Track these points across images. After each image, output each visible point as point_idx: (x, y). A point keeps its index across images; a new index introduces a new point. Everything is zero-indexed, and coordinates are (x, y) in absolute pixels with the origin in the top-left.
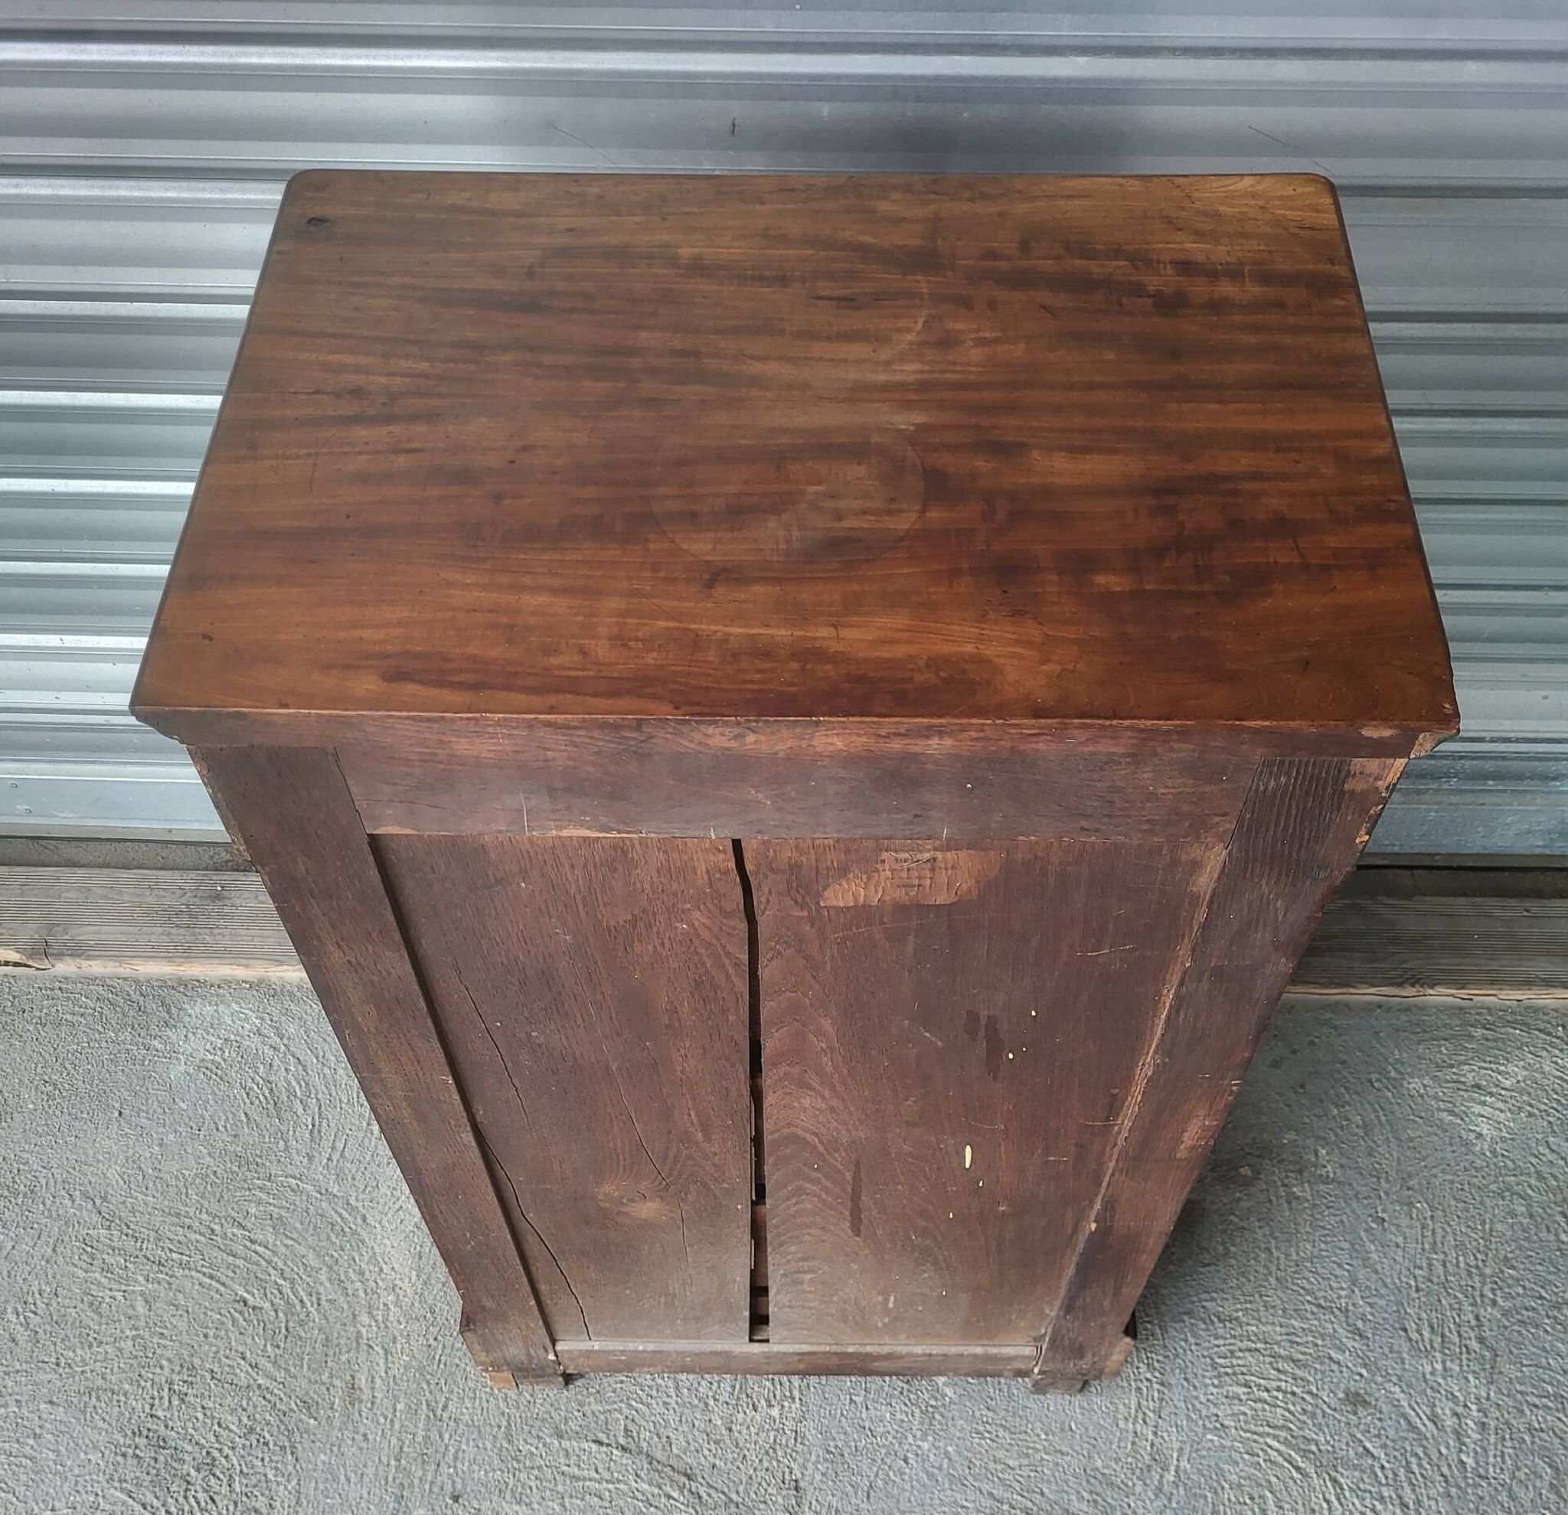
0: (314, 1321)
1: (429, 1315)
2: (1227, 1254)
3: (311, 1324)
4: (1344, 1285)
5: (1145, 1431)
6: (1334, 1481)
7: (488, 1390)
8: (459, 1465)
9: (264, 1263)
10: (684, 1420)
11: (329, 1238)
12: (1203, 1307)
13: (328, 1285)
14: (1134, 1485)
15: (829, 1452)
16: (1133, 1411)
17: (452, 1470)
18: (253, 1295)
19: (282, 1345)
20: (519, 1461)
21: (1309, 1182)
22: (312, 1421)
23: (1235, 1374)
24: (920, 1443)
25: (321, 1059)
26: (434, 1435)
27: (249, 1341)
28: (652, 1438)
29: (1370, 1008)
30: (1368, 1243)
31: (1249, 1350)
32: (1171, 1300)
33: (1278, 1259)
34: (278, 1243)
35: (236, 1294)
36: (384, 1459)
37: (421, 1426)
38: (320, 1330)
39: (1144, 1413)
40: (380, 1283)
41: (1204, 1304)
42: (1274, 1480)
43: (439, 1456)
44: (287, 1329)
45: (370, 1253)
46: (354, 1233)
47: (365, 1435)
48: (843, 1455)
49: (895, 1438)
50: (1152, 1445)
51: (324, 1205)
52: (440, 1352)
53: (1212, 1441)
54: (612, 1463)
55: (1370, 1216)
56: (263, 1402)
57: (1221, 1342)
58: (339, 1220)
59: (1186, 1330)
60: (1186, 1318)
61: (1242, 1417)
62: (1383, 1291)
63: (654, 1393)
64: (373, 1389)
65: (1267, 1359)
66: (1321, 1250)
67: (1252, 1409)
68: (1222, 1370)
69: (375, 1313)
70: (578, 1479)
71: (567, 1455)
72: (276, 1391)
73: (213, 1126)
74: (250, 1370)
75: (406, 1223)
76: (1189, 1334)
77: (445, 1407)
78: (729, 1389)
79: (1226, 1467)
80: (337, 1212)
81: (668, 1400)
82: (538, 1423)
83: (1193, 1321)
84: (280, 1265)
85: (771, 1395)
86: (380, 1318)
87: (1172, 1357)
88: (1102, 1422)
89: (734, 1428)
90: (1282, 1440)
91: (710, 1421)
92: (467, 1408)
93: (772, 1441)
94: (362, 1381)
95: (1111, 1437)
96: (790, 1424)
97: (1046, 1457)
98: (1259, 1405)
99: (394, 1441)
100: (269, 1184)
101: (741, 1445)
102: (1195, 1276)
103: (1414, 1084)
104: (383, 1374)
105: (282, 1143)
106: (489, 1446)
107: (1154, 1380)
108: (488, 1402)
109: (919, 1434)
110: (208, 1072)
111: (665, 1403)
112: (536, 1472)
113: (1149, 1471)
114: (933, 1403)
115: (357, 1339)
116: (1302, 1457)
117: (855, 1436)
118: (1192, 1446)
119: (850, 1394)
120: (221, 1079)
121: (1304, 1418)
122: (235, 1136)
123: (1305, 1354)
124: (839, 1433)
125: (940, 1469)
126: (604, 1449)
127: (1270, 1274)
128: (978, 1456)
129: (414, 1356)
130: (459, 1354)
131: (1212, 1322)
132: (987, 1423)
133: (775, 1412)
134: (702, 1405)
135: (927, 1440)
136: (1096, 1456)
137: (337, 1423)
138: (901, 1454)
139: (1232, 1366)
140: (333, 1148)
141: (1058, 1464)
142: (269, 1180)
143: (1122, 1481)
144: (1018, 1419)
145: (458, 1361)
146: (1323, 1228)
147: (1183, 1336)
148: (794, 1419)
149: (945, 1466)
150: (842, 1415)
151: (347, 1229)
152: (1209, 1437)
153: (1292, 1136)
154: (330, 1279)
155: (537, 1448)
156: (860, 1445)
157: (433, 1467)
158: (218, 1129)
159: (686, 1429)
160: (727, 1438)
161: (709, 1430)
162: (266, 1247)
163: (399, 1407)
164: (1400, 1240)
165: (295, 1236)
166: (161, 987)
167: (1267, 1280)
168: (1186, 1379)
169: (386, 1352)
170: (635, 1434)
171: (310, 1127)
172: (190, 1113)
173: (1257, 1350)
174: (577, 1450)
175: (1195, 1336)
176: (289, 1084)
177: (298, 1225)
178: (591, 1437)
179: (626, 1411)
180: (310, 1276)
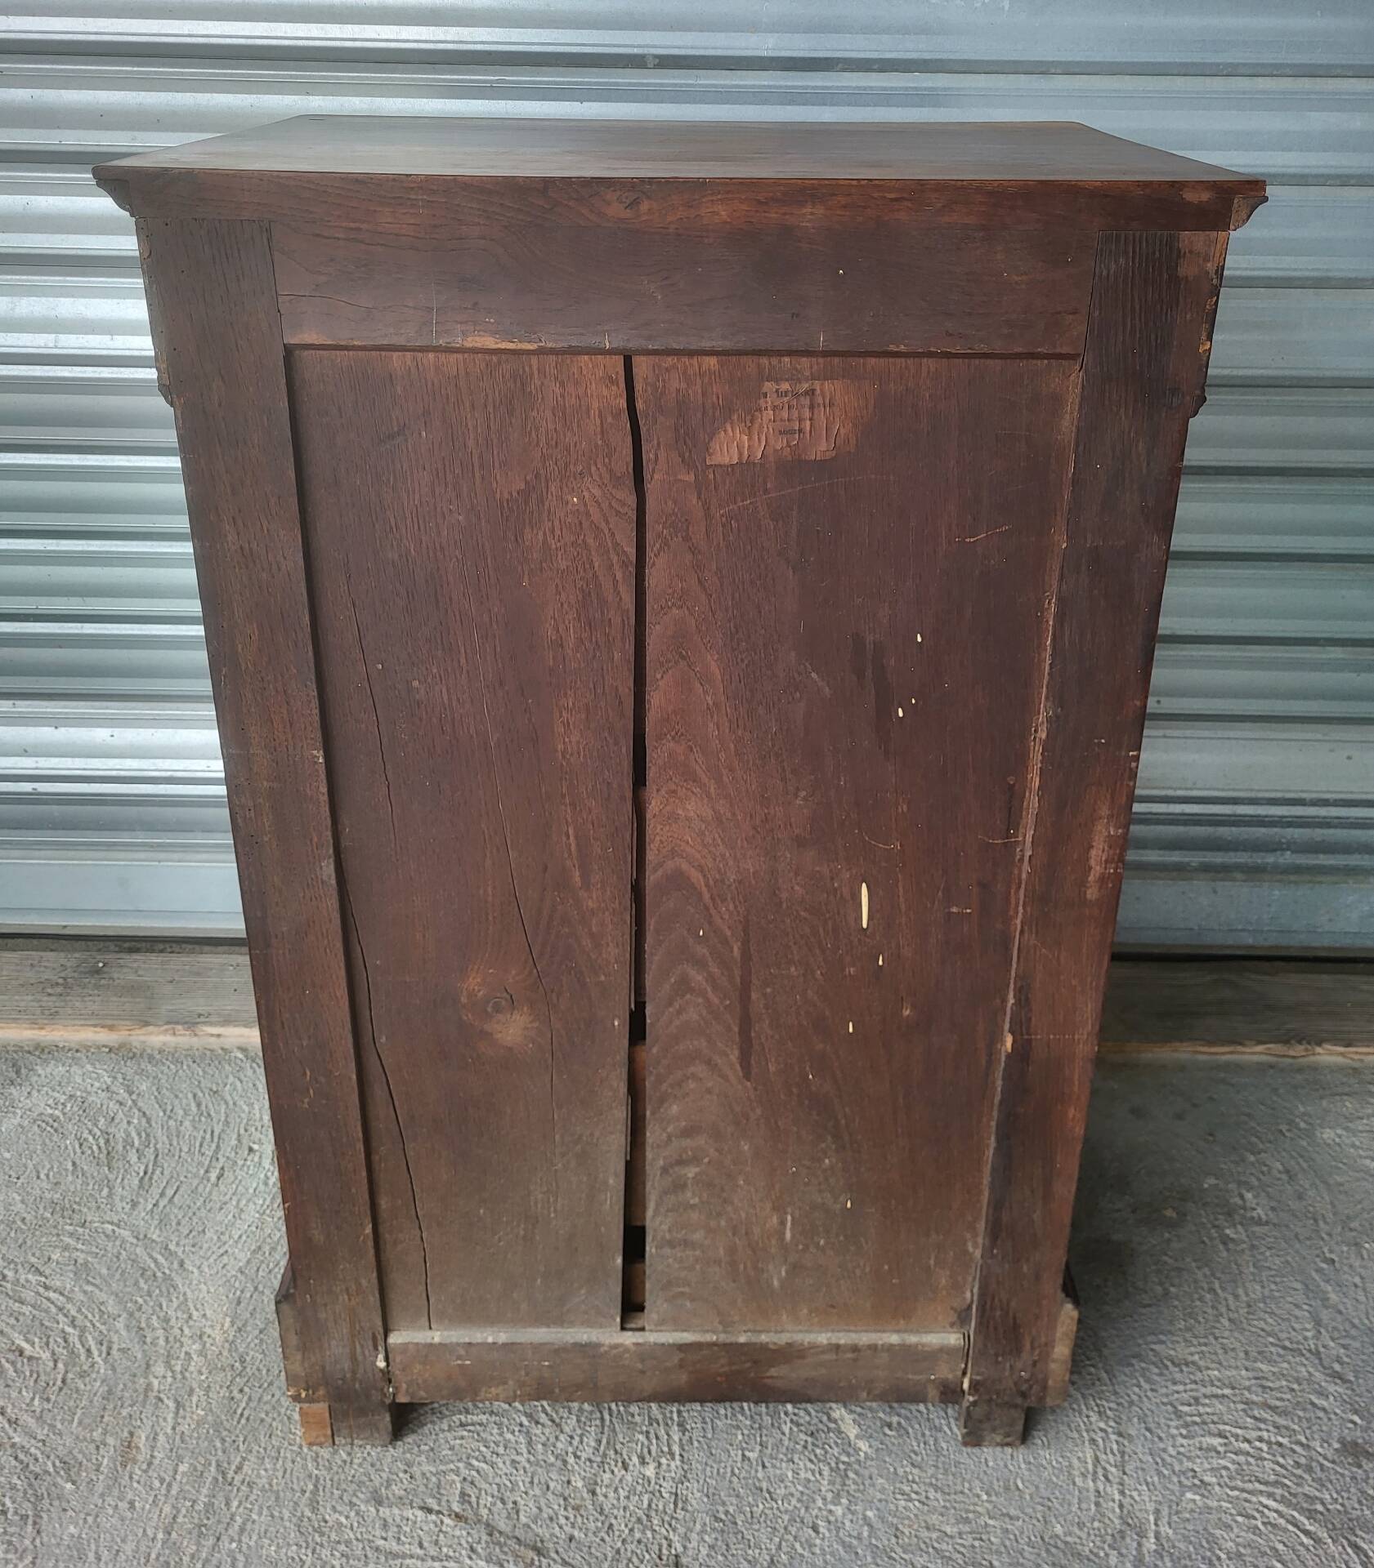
0: (98, 1372)
1: (237, 1364)
2: (1166, 1293)
3: (94, 1376)
4: (1308, 1326)
5: (1109, 1489)
6: (1356, 1547)
7: (295, 1448)
8: (245, 1539)
9: (54, 1310)
10: (536, 1481)
11: (136, 1283)
12: (1152, 1350)
13: (124, 1333)
14: (1107, 1555)
15: (717, 1519)
16: (1090, 1467)
17: (234, 1545)
18: (33, 1344)
19: (53, 1398)
20: (322, 1534)
21: (1241, 1224)
22: (69, 1486)
23: (1204, 1423)
24: (833, 1508)
25: (168, 1113)
26: (219, 1502)
27: (14, 1394)
28: (494, 1504)
29: (1263, 1068)
30: (1322, 1284)
31: (1216, 1396)
32: (1114, 1342)
33: (1226, 1300)
34: (76, 1289)
35: (13, 1343)
36: (150, 1532)
37: (205, 1491)
38: (103, 1381)
39: (1105, 1469)
40: (187, 1331)
41: (1153, 1346)
42: (1280, 1547)
43: (221, 1527)
44: (64, 1381)
45: (181, 1298)
46: (167, 1278)
47: (132, 1504)
48: (736, 1523)
49: (799, 1500)
50: (1121, 1506)
51: (138, 1250)
52: (243, 1405)
53: (1194, 1501)
54: (441, 1535)
55: (1318, 1256)
56: (14, 1462)
57: (1181, 1388)
58: (152, 1265)
59: (1137, 1374)
60: (1134, 1361)
61: (1224, 1473)
62: (1353, 1332)
63: (501, 1450)
64: (153, 1448)
65: (1241, 1406)
66: (1272, 1290)
67: (1233, 1462)
68: (1189, 1419)
69: (173, 1362)
70: (396, 1556)
71: (385, 1526)
72: (33, 1450)
73: (34, 1173)
74: (7, 1426)
75: (228, 1267)
76: (1141, 1380)
77: (239, 1468)
78: (593, 1444)
79: (1218, 1532)
80: (151, 1257)
81: (518, 1458)
82: (354, 1486)
83: (1143, 1365)
84: (73, 1312)
85: (645, 1450)
86: (178, 1368)
87: (1126, 1405)
88: (1054, 1479)
89: (598, 1490)
90: (1278, 1498)
91: (569, 1482)
92: (266, 1470)
93: (645, 1505)
94: (142, 1439)
95: (1068, 1497)
96: (667, 1486)
97: (991, 1522)
98: (1242, 1459)
99: (167, 1509)
100: (80, 1230)
101: (606, 1512)
102: (1136, 1317)
103: (1328, 1134)
104: (169, 1431)
105: (106, 1191)
106: (286, 1515)
107: (1110, 1430)
108: (293, 1462)
109: (829, 1496)
110: (44, 1125)
111: (513, 1461)
112: (342, 1547)
113: (1123, 1538)
114: (844, 1458)
115: (146, 1391)
116: (1308, 1519)
117: (750, 1499)
118: (1170, 1507)
119: (743, 1450)
120: (56, 1131)
121: (1299, 1472)
122: (56, 1184)
123: (1282, 1400)
124: (730, 1496)
125: (859, 1538)
126: (434, 1517)
127: (1221, 1315)
128: (906, 1522)
129: (211, 1410)
130: (267, 1407)
131: (1167, 1367)
132: (914, 1481)
133: (650, 1471)
134: (559, 1463)
135: (840, 1504)
136: (1054, 1520)
137: (100, 1488)
138: (808, 1520)
139: (1200, 1415)
140: (162, 1195)
141: (1007, 1531)
142: (83, 1225)
143: (1091, 1551)
144: (951, 1477)
145: (263, 1415)
146: (1270, 1268)
147: (1135, 1381)
148: (673, 1479)
149: (865, 1534)
150: (732, 1471)
151: (159, 1274)
152: (1189, 1495)
153: (1212, 1181)
154: (127, 1327)
155: (347, 1517)
156: (757, 1511)
157: (211, 1541)
158: (38, 1177)
159: (537, 1492)
160: (589, 1503)
161: (566, 1495)
162: (61, 1294)
163: (183, 1468)
164: (1357, 1280)
165: (98, 1282)
166: (16, 1052)
167: (1219, 1322)
168: (1148, 1429)
169: (178, 1403)
170: (473, 1499)
171: (142, 1174)
172: (13, 1162)
173: (1223, 1396)
174: (398, 1519)
175: (1148, 1381)
176: (128, 1135)
177: (104, 1271)
178: (417, 1502)
179: (465, 1472)
180: (104, 1324)
